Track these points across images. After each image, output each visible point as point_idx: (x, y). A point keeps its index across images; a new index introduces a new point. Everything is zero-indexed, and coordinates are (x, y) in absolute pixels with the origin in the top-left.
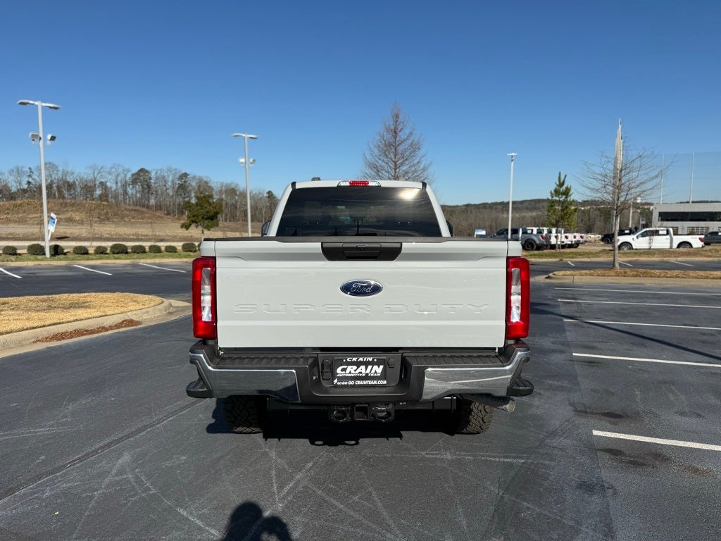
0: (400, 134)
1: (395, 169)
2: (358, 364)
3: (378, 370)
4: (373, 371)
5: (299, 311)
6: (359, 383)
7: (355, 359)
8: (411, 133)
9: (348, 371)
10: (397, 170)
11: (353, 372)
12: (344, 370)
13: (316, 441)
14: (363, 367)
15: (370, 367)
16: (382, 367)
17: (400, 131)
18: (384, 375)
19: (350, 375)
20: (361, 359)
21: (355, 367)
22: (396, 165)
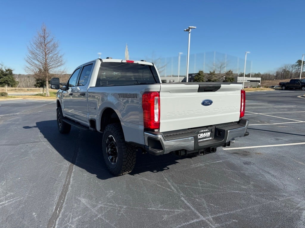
0: (47, 38)
1: (46, 56)
2: (203, 133)
3: (209, 134)
4: (208, 135)
5: (189, 114)
6: (204, 140)
7: (203, 131)
8: (52, 39)
9: (201, 136)
10: (47, 56)
11: (202, 136)
12: (199, 136)
13: (154, 170)
14: (205, 134)
15: (207, 133)
16: (210, 132)
17: (47, 37)
18: (211, 136)
19: (202, 137)
20: (204, 131)
21: (203, 134)
22: (46, 54)
